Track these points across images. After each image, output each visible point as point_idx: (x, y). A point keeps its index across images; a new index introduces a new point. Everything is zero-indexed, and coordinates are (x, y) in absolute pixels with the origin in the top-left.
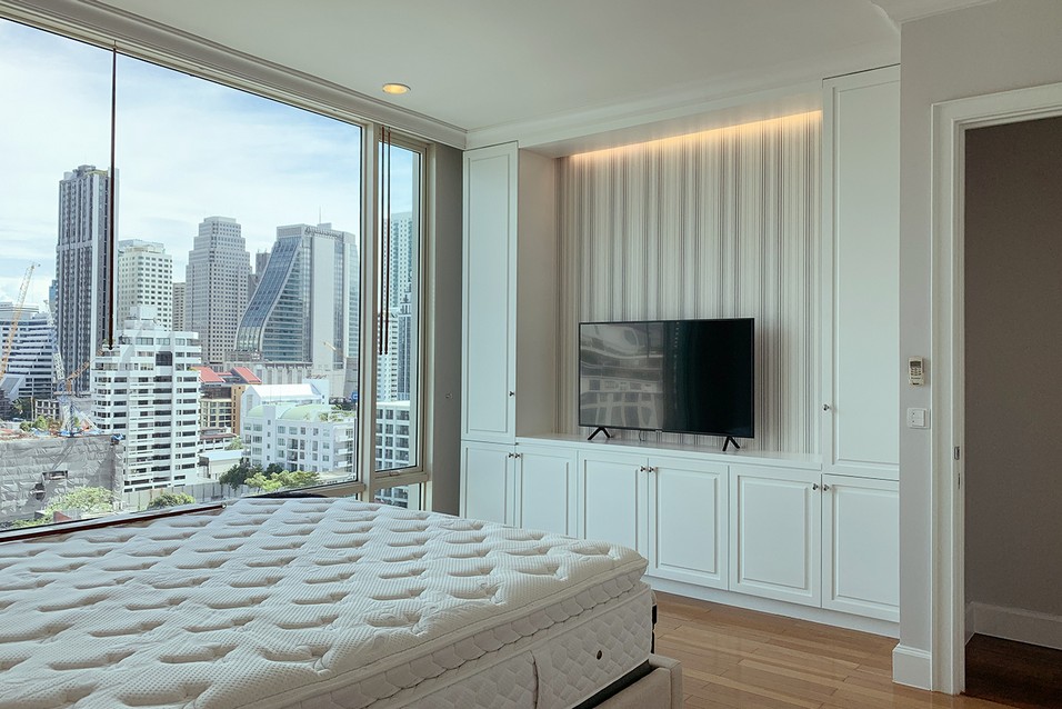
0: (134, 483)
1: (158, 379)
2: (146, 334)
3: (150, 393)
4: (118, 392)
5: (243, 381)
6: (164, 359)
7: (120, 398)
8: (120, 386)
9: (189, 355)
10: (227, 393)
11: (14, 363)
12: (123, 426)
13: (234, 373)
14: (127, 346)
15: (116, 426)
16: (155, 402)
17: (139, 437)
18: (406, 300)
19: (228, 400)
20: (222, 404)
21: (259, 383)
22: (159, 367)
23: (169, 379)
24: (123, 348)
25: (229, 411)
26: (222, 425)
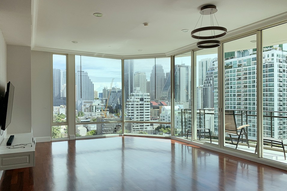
0: (136, 129)
1: (140, 104)
2: (138, 94)
3: (139, 108)
4: (132, 107)
5: (163, 105)
6: (142, 100)
7: (132, 109)
8: (132, 106)
9: (147, 99)
10: (158, 108)
11: (114, 101)
12: (133, 115)
13: (161, 103)
14: (134, 97)
15: (132, 115)
16: (140, 110)
17: (137, 118)
18: (205, 83)
19: (159, 110)
20: (157, 111)
21: (167, 105)
22: (141, 102)
23: (143, 104)
24: (133, 97)
25: (159, 112)
26: (157, 116)
